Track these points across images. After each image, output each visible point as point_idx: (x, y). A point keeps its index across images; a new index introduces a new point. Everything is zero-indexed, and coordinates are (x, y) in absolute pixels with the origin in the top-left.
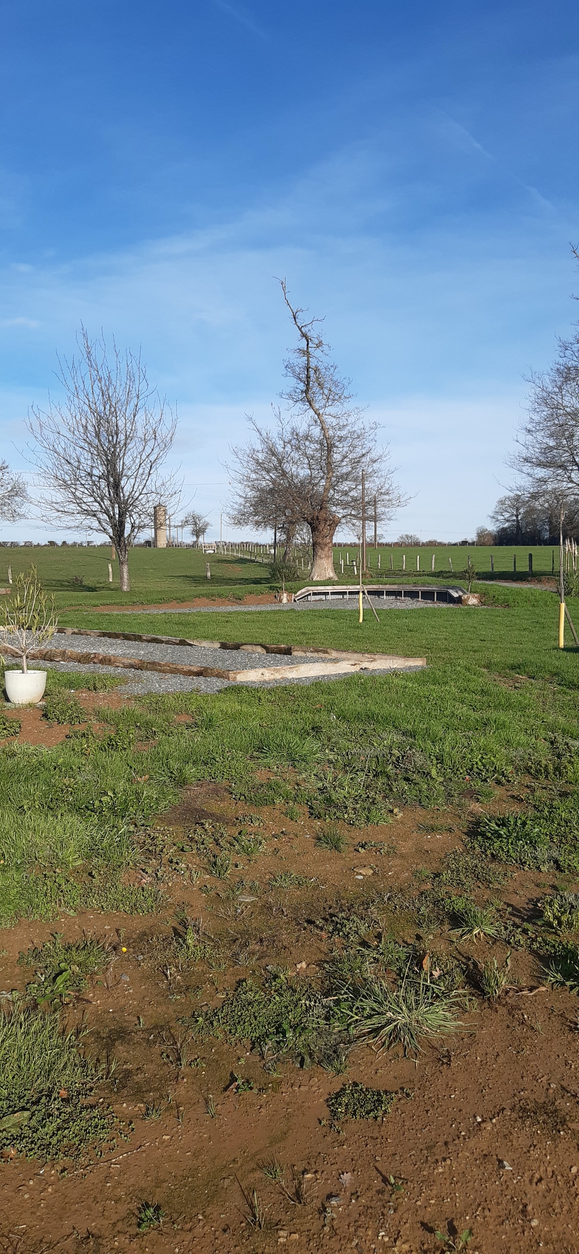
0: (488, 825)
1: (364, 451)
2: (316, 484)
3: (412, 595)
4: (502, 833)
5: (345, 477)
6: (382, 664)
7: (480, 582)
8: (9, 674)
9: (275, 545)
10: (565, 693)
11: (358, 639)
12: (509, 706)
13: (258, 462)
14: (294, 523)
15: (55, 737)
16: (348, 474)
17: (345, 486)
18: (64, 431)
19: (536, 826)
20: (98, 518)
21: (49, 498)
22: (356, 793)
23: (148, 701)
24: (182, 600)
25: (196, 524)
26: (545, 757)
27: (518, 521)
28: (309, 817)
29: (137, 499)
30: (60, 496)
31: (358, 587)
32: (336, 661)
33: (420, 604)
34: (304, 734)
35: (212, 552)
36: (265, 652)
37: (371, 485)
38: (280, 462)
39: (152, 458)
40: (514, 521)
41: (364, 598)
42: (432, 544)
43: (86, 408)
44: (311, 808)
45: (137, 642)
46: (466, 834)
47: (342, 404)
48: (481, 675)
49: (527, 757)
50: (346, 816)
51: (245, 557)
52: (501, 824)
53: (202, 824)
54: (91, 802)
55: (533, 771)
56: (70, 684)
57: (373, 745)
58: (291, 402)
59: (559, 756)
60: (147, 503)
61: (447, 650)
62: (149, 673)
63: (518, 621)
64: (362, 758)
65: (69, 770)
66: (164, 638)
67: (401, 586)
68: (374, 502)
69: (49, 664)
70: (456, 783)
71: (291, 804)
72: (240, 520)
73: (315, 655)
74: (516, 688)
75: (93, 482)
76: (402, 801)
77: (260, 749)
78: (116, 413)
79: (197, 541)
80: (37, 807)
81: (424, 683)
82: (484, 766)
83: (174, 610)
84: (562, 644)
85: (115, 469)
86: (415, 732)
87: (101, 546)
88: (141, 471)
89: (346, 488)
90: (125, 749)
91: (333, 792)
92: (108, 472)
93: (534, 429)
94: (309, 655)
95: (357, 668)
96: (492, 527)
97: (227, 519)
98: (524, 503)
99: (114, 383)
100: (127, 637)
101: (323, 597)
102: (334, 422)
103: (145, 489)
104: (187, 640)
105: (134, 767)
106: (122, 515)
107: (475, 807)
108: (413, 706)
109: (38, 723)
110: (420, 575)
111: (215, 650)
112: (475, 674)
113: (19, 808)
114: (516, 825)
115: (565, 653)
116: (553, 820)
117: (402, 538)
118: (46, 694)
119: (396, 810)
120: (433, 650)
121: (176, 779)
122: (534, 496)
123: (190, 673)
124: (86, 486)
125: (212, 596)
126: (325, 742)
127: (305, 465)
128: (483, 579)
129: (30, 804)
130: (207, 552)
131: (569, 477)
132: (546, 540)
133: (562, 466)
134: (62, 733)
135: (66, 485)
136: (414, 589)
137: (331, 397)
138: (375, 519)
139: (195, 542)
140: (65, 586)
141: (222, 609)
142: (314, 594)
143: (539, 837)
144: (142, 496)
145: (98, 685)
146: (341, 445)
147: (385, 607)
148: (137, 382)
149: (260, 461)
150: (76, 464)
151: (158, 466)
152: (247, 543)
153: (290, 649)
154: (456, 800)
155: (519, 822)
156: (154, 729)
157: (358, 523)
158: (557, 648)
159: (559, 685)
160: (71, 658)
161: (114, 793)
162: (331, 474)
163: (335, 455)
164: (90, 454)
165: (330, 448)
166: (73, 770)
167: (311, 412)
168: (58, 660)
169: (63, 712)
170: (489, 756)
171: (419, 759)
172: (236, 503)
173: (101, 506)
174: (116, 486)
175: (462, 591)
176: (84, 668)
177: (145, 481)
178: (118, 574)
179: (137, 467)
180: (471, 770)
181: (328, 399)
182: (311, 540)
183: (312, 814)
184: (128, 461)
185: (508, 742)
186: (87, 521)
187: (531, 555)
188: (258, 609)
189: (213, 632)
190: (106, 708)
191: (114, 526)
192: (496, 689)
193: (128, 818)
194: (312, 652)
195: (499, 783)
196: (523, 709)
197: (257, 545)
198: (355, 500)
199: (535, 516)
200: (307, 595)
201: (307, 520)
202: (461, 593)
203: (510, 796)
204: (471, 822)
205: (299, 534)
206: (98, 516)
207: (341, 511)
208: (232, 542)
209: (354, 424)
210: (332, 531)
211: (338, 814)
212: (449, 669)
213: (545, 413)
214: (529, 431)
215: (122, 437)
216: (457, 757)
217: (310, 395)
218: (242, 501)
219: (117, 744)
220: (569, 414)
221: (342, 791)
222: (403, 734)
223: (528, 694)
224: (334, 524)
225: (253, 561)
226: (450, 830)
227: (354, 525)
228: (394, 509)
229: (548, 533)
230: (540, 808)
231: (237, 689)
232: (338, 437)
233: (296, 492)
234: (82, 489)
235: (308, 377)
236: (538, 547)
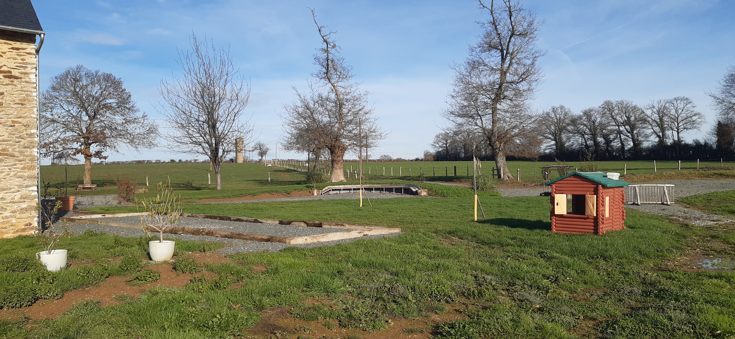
0: (443, 328)
1: (360, 108)
2: (333, 126)
3: (390, 190)
4: (452, 332)
5: (350, 122)
6: (376, 232)
7: (428, 182)
8: (151, 243)
9: (308, 161)
10: (480, 247)
11: (360, 217)
12: (449, 257)
13: (299, 114)
14: (320, 149)
15: (181, 282)
16: (351, 121)
17: (350, 127)
18: (182, 95)
19: (471, 328)
20: (202, 146)
21: (172, 134)
22: (366, 311)
23: (237, 258)
24: (254, 195)
25: (260, 149)
26: (472, 286)
27: (447, 147)
28: (339, 327)
29: (226, 135)
30: (179, 133)
31: (358, 186)
32: (348, 231)
33: (394, 195)
34: (333, 276)
35: (271, 165)
36: (306, 226)
37: (365, 127)
38: (312, 113)
39: (236, 111)
40: (444, 147)
41: (362, 192)
42: (399, 160)
43: (196, 81)
44: (340, 321)
45: (228, 221)
46: (431, 333)
47: (347, 80)
48: (433, 238)
49: (462, 286)
50: (361, 325)
51: (291, 168)
52: (451, 327)
53: (275, 333)
54: (206, 322)
55: (466, 294)
56: (189, 249)
57: (374, 281)
58: (318, 79)
59: (480, 285)
60: (232, 137)
61: (411, 223)
62: (237, 240)
63: (450, 205)
64: (368, 289)
65: (192, 303)
66: (244, 218)
67: (383, 185)
68: (366, 137)
69: (174, 236)
70: (423, 303)
71: (328, 319)
72: (288, 147)
73: (336, 227)
74: (452, 245)
75: (200, 125)
76: (392, 314)
77: (307, 286)
78: (214, 84)
79: (261, 159)
80: (173, 326)
81: (400, 243)
82: (439, 292)
83: (249, 201)
84: (476, 219)
85: (213, 117)
86: (397, 272)
87: (203, 162)
88: (229, 118)
89: (351, 129)
90: (225, 288)
91: (352, 311)
92: (209, 119)
93: (455, 96)
94: (333, 227)
95: (361, 235)
96: (433, 151)
97: (281, 146)
98: (450, 137)
99: (212, 66)
100: (222, 218)
101: (338, 192)
102: (343, 91)
103: (231, 129)
104: (258, 219)
105: (231, 299)
106: (217, 144)
107: (435, 317)
108: (396, 257)
109: (170, 273)
110: (393, 179)
111: (276, 225)
112: (429, 237)
113: (162, 327)
114: (460, 327)
115: (478, 224)
116: (480, 323)
117: (382, 156)
118: (174, 255)
119: (390, 321)
120: (404, 223)
121: (258, 306)
122: (456, 133)
123: (262, 240)
124: (195, 127)
125: (272, 192)
126: (346, 280)
127: (326, 115)
128: (429, 180)
129: (169, 324)
130: (268, 165)
131: (476, 123)
132: (463, 158)
133: (472, 117)
134: (185, 279)
135: (183, 127)
136: (391, 187)
137: (341, 76)
138: (367, 146)
139: (260, 160)
140: (182, 187)
141: (278, 200)
142: (333, 190)
143: (473, 334)
144: (229, 133)
145: (206, 248)
146: (347, 104)
147: (374, 197)
148: (227, 66)
149: (300, 113)
150: (189, 114)
151: (239, 115)
152: (291, 160)
153: (321, 224)
154: (424, 314)
155: (461, 325)
156: (242, 275)
157: (358, 149)
158: (473, 221)
159: (476, 242)
160: (188, 232)
161: (220, 316)
162: (341, 120)
163: (344, 110)
164: (198, 108)
165: (341, 105)
166: (194, 302)
167: (330, 85)
168: (180, 233)
169: (186, 266)
170: (441, 286)
171: (401, 289)
172: (286, 137)
173: (204, 139)
174: (214, 127)
175: (418, 188)
176: (196, 238)
177: (231, 124)
178: (215, 180)
179: (227, 116)
180: (431, 294)
181: (339, 77)
182: (330, 158)
183: (340, 325)
184: (221, 112)
185: (451, 277)
186: (196, 148)
187: (455, 167)
188: (300, 199)
189: (274, 214)
190: (212, 262)
191: (212, 151)
192: (441, 246)
193: (230, 332)
194: (334, 225)
195: (447, 302)
196: (458, 257)
197: (298, 161)
198: (355, 135)
199: (456, 144)
200: (329, 191)
201: (328, 147)
202: (417, 189)
203: (454, 310)
204: (433, 326)
205: (323, 155)
206: (202, 145)
207: (348, 142)
208: (282, 159)
209: (354, 92)
210: (343, 153)
211: (356, 324)
212: (414, 234)
213: (461, 87)
214: (453, 97)
215: (217, 98)
216: (423, 287)
217: (329, 75)
218: (289, 136)
219: (220, 286)
220: (475, 87)
221: (358, 310)
222: (391, 274)
223: (460, 249)
224: (344, 149)
225: (296, 171)
226: (422, 332)
227: (355, 150)
228: (378, 141)
229: (464, 154)
230: (472, 317)
231: (292, 249)
232: (346, 99)
233: (322, 131)
234: (192, 129)
235: (328, 65)
236: (458, 162)
